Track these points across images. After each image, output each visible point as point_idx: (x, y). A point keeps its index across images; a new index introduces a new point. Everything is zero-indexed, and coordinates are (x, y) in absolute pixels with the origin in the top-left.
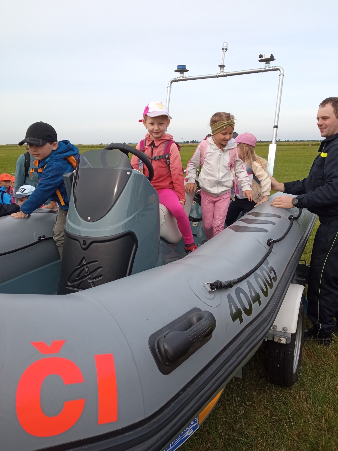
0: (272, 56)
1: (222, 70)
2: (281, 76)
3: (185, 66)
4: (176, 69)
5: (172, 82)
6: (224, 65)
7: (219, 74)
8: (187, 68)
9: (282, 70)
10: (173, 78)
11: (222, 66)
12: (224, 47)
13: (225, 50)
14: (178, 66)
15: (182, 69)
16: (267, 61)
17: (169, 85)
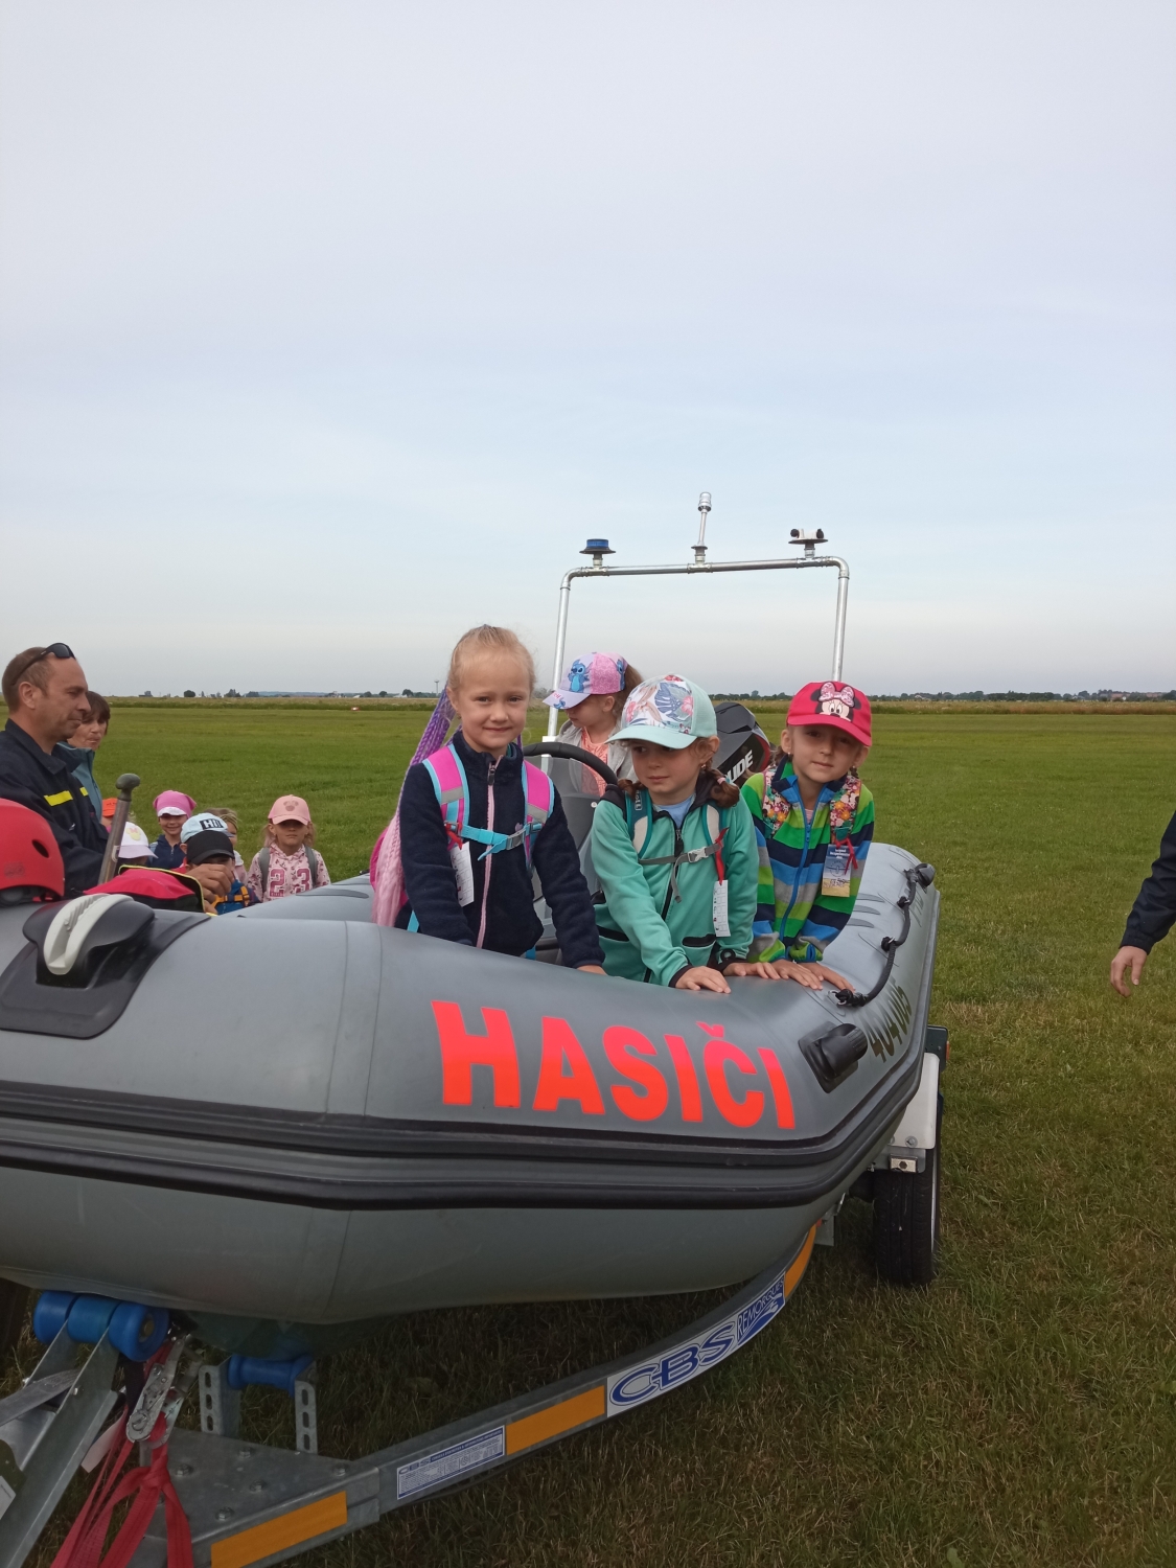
0: (820, 534)
1: (699, 558)
2: (843, 580)
3: (606, 542)
4: (584, 546)
5: (571, 577)
6: (706, 545)
7: (692, 567)
8: (611, 546)
9: (844, 567)
10: (574, 567)
11: (700, 549)
12: (704, 504)
13: (704, 510)
14: (589, 541)
15: (598, 548)
16: (809, 544)
17: (565, 585)
